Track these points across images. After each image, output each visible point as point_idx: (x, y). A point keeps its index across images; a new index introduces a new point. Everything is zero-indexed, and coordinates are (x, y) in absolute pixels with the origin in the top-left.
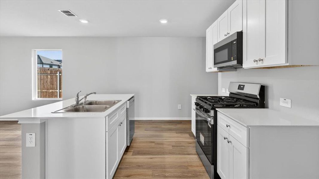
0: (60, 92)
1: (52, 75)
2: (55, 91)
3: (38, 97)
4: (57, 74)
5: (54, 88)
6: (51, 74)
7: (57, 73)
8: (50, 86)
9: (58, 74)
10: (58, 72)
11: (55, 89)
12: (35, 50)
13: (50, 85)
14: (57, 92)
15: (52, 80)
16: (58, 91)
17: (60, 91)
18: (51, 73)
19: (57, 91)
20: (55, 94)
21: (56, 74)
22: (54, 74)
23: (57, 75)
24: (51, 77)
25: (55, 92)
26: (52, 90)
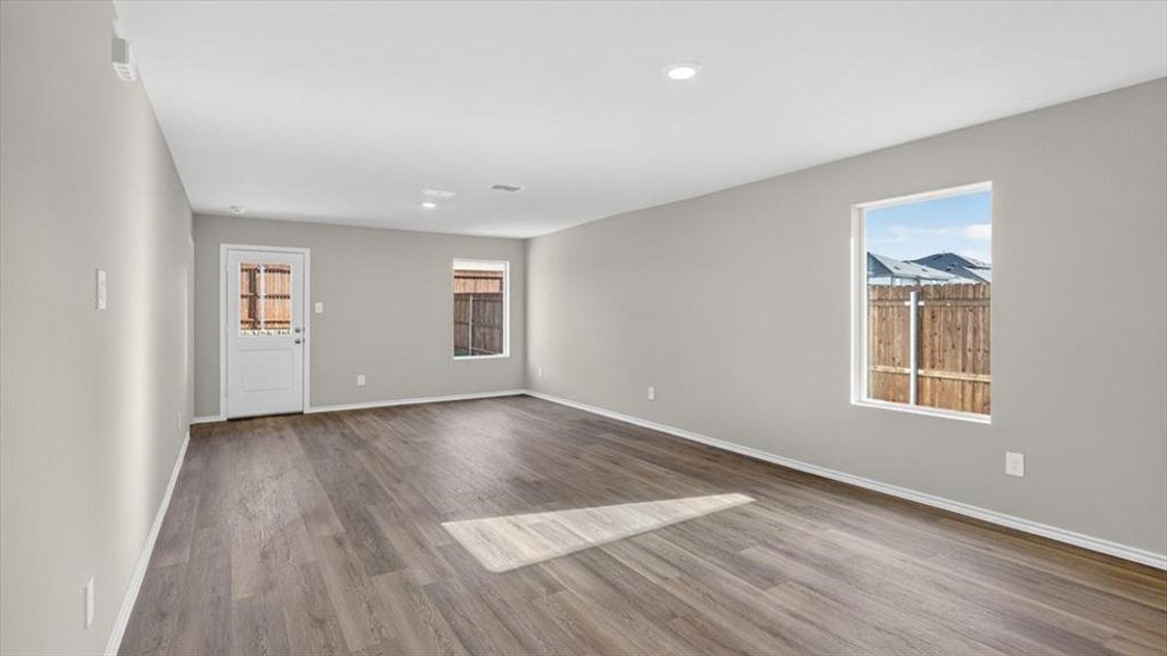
0: (918, 377)
1: (887, 304)
2: (899, 368)
3: (868, 397)
4: (907, 303)
5: (894, 359)
6: (881, 304)
7: (909, 300)
8: (879, 347)
9: (911, 303)
10: (912, 294)
11: (897, 361)
12: (860, 209)
13: (876, 344)
14: (908, 375)
15: (887, 324)
16: (911, 370)
17: (921, 372)
18: (880, 299)
19: (907, 371)
20: (898, 384)
21: (903, 300)
22: (892, 300)
23: (909, 307)
24: (880, 315)
25: (900, 374)
26: (885, 364)
